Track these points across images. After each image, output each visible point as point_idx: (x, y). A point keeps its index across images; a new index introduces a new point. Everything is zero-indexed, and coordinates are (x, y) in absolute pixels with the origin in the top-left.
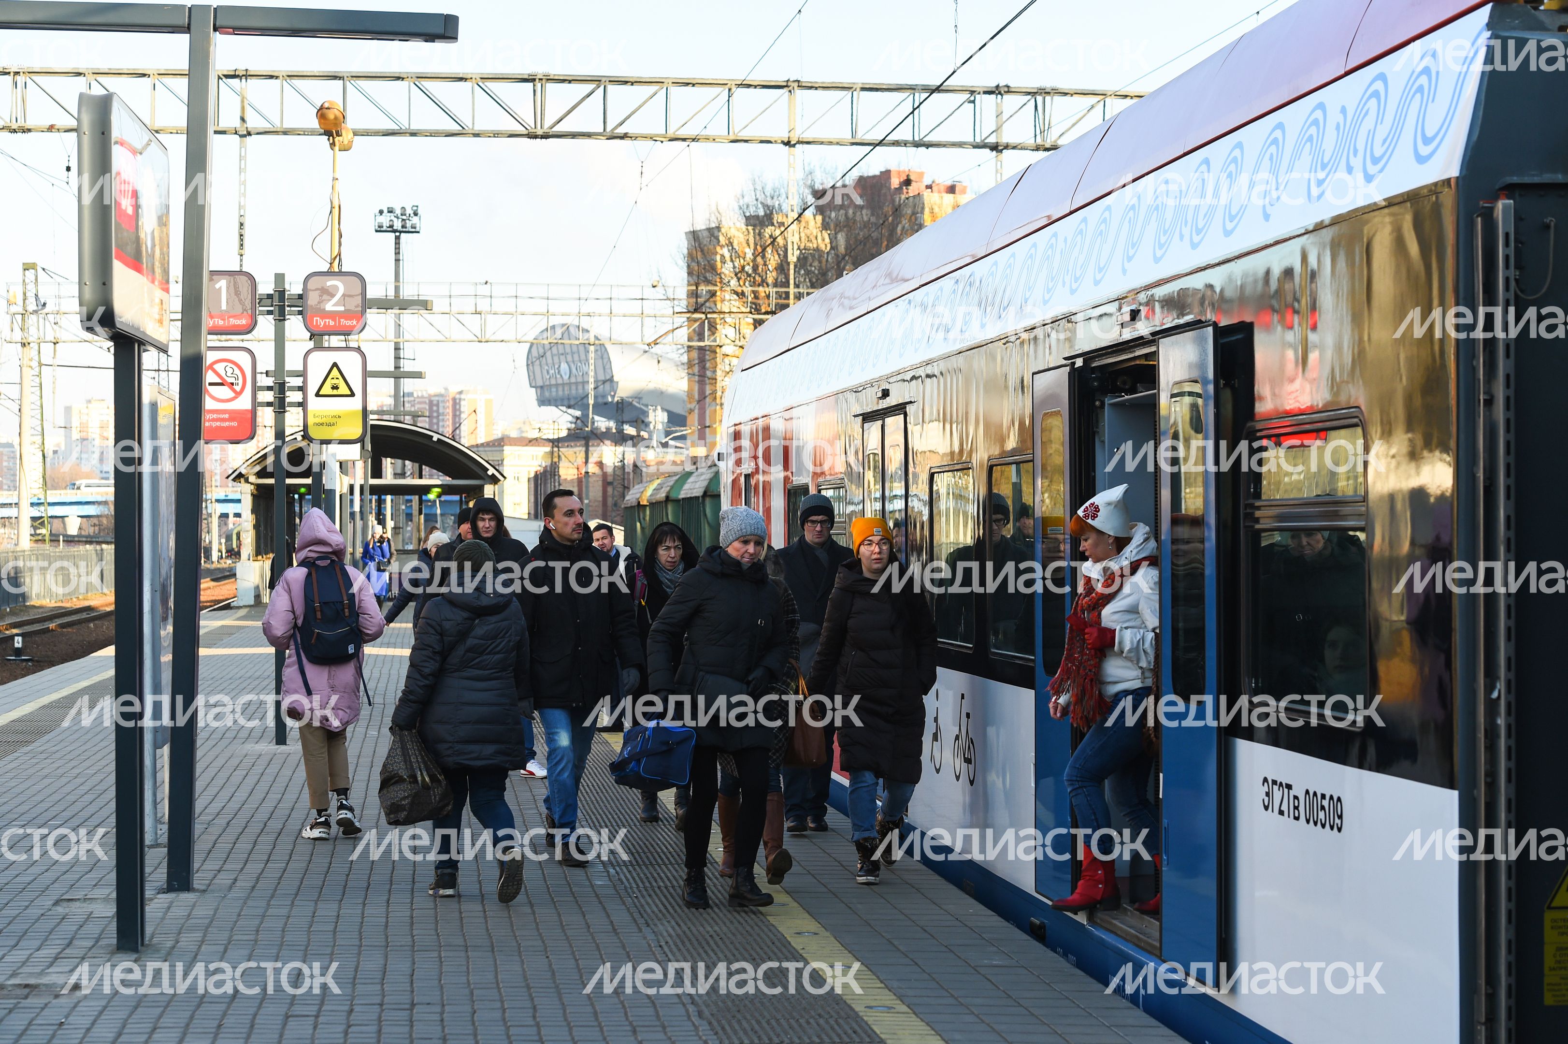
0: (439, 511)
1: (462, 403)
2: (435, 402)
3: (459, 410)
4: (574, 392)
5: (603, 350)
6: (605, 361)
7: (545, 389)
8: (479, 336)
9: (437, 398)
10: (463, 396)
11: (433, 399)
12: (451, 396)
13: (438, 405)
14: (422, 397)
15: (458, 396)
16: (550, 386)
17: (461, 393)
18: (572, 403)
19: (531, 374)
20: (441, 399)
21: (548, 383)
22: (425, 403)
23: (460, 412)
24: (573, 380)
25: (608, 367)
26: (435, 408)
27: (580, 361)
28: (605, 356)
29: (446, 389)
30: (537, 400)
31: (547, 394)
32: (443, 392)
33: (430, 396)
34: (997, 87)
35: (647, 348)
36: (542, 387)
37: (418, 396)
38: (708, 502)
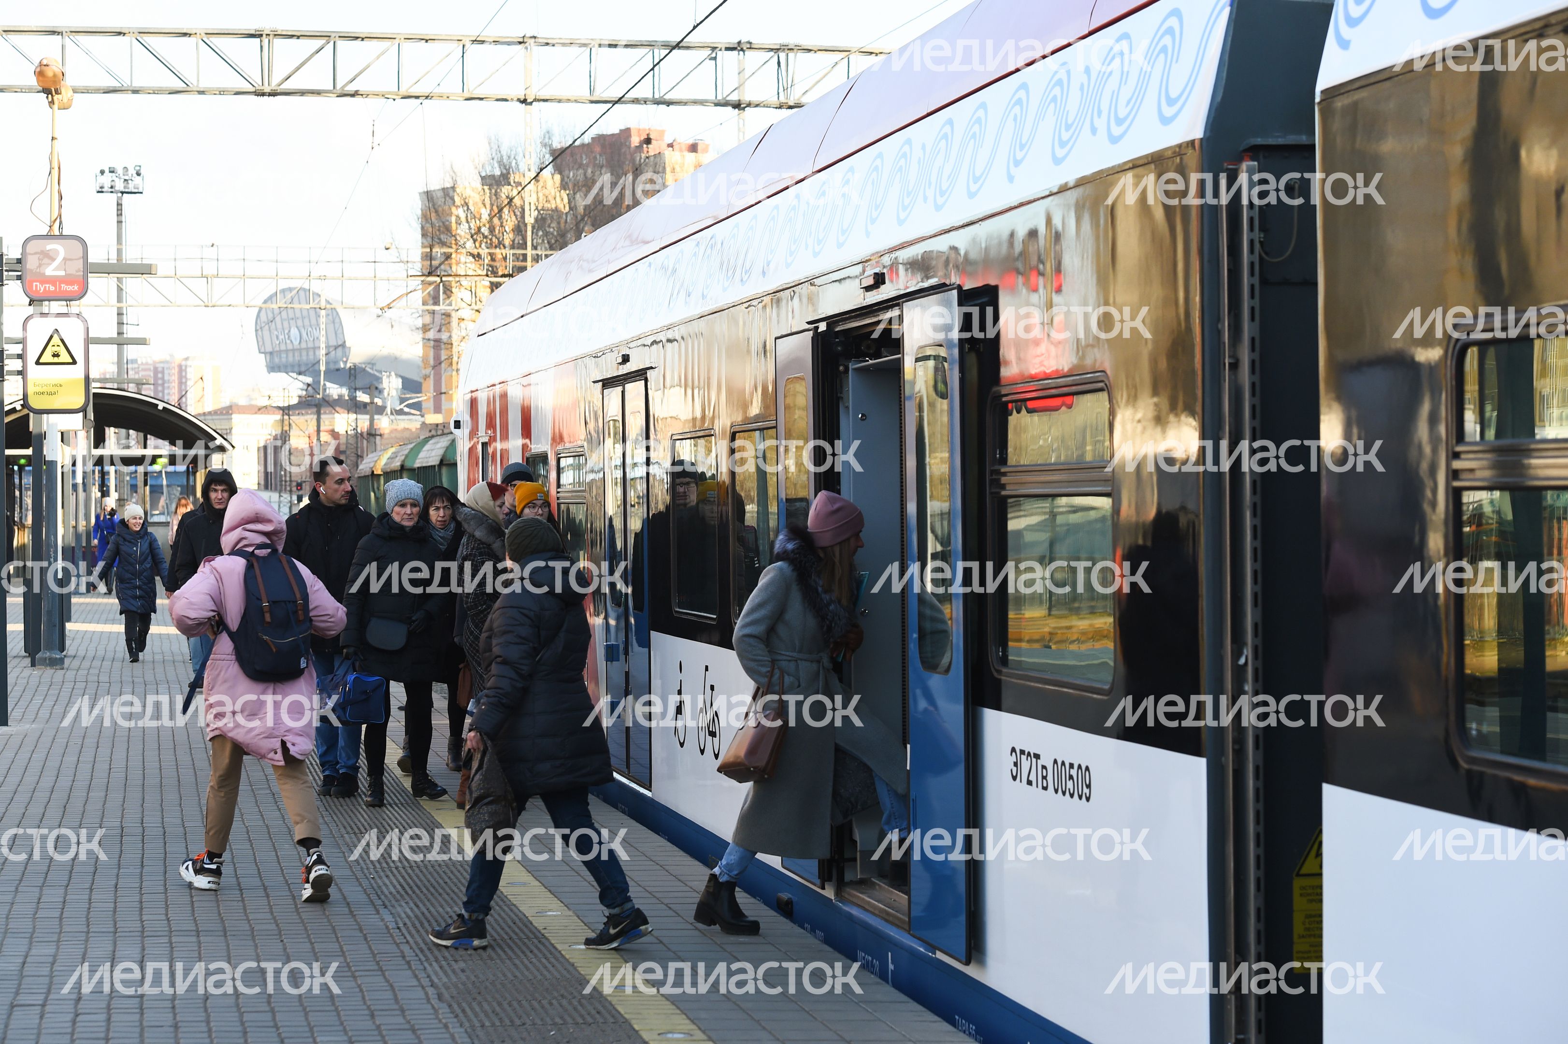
0: (165, 483)
1: (188, 370)
2: (160, 369)
3: (185, 377)
4: (304, 358)
5: (335, 313)
6: (337, 325)
7: (275, 355)
8: (206, 301)
9: (162, 365)
10: (189, 363)
11: (158, 365)
12: (177, 362)
13: (163, 372)
14: (147, 364)
15: (184, 363)
16: (280, 351)
17: (187, 359)
18: (303, 369)
19: (260, 339)
20: (166, 366)
21: (277, 349)
22: (150, 370)
23: (186, 379)
24: (304, 345)
25: (339, 331)
26: (160, 375)
27: (311, 326)
28: (337, 320)
29: (171, 356)
30: (267, 366)
31: (277, 360)
32: (168, 358)
33: (155, 362)
34: (739, 43)
35: (380, 312)
36: (271, 353)
37: (142, 363)
38: (444, 471)
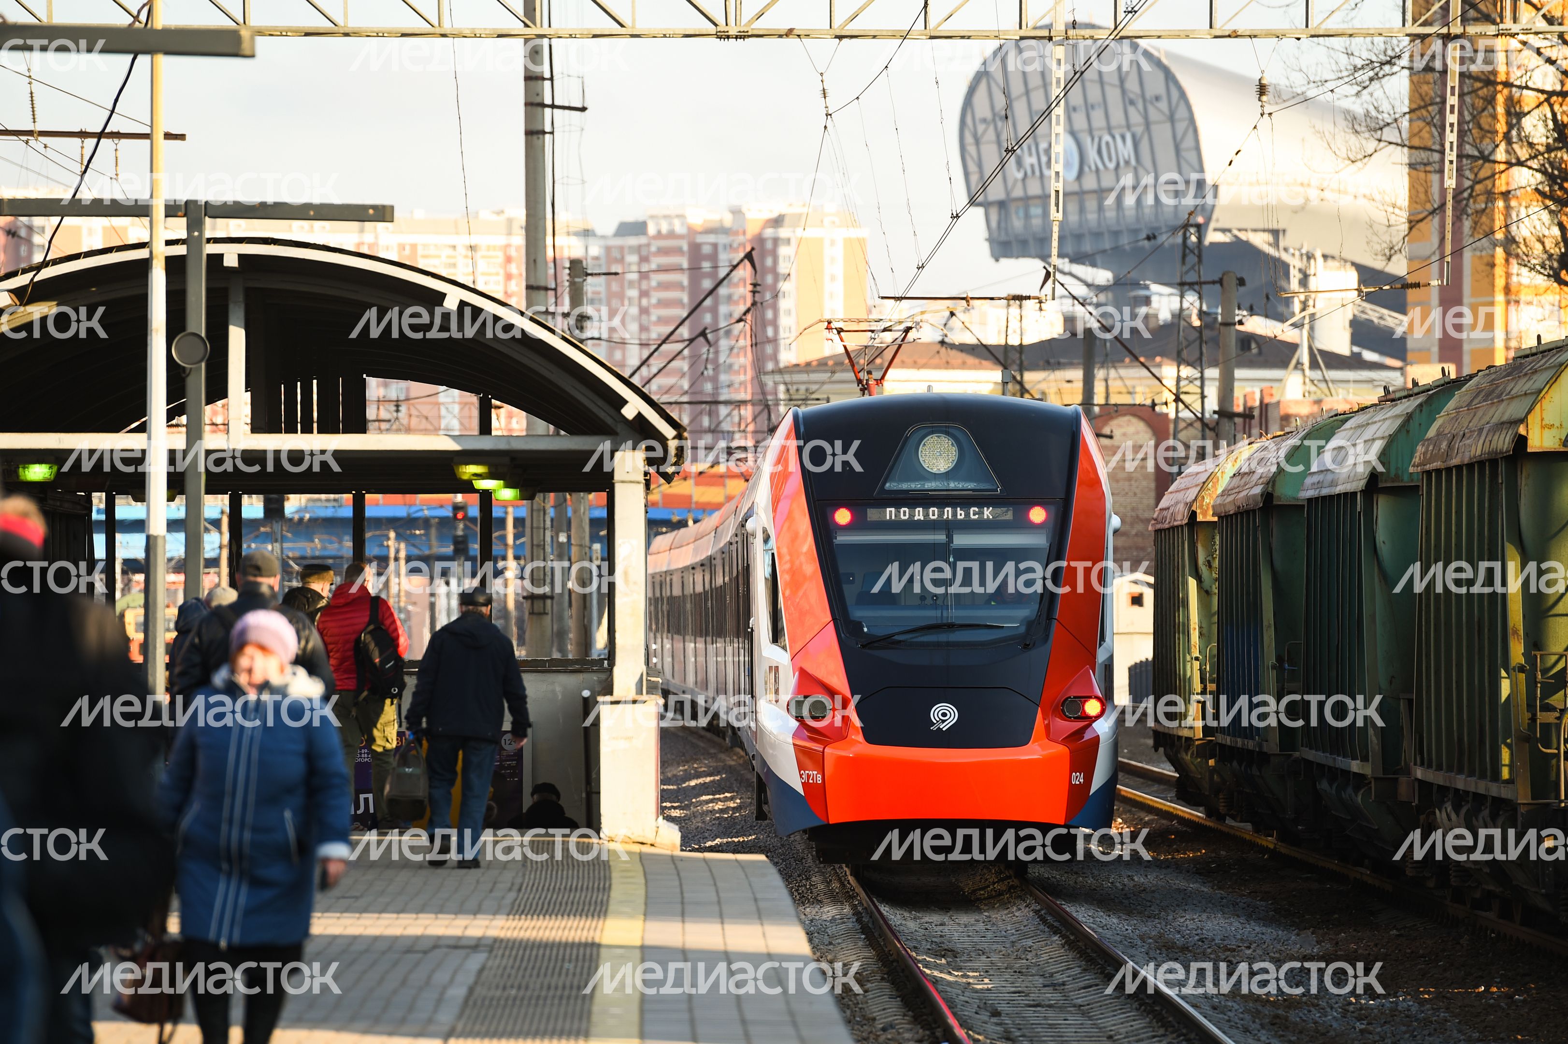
1: (783, 251)
2: (707, 250)
3: (774, 270)
4: (1092, 217)
5: (1175, 94)
6: (1181, 127)
7: (1012, 207)
9: (711, 238)
10: (781, 233)
11: (700, 239)
12: (752, 230)
13: (714, 257)
14: (672, 235)
15: (769, 232)
16: (1026, 200)
17: (778, 222)
18: (1087, 247)
19: (972, 167)
20: (722, 240)
21: (1018, 192)
22: (678, 251)
23: (777, 277)
24: (1090, 183)
25: (1188, 142)
26: (706, 265)
27: (1109, 129)
28: (1181, 113)
29: (737, 212)
30: (991, 240)
31: (1017, 223)
32: (728, 220)
33: (692, 232)
36: (1002, 205)
37: (659, 235)
38: (1383, 507)
